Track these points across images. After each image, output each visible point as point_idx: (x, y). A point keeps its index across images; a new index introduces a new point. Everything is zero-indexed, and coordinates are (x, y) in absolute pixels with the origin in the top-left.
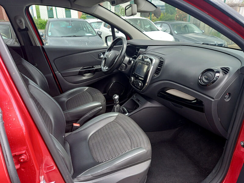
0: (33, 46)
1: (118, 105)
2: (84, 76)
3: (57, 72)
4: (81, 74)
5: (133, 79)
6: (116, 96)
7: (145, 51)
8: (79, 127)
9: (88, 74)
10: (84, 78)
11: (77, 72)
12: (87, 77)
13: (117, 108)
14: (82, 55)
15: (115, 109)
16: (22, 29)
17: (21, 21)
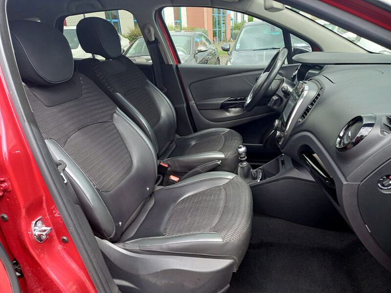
0: (165, 63)
1: (245, 163)
2: (228, 111)
3: (192, 103)
4: (225, 107)
5: (277, 123)
6: (240, 148)
7: (319, 73)
8: (177, 182)
9: (237, 109)
10: (228, 114)
11: (219, 104)
12: (233, 112)
13: (241, 167)
14: (231, 78)
15: (239, 169)
16: (151, 41)
17: (150, 31)
